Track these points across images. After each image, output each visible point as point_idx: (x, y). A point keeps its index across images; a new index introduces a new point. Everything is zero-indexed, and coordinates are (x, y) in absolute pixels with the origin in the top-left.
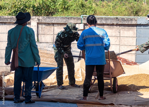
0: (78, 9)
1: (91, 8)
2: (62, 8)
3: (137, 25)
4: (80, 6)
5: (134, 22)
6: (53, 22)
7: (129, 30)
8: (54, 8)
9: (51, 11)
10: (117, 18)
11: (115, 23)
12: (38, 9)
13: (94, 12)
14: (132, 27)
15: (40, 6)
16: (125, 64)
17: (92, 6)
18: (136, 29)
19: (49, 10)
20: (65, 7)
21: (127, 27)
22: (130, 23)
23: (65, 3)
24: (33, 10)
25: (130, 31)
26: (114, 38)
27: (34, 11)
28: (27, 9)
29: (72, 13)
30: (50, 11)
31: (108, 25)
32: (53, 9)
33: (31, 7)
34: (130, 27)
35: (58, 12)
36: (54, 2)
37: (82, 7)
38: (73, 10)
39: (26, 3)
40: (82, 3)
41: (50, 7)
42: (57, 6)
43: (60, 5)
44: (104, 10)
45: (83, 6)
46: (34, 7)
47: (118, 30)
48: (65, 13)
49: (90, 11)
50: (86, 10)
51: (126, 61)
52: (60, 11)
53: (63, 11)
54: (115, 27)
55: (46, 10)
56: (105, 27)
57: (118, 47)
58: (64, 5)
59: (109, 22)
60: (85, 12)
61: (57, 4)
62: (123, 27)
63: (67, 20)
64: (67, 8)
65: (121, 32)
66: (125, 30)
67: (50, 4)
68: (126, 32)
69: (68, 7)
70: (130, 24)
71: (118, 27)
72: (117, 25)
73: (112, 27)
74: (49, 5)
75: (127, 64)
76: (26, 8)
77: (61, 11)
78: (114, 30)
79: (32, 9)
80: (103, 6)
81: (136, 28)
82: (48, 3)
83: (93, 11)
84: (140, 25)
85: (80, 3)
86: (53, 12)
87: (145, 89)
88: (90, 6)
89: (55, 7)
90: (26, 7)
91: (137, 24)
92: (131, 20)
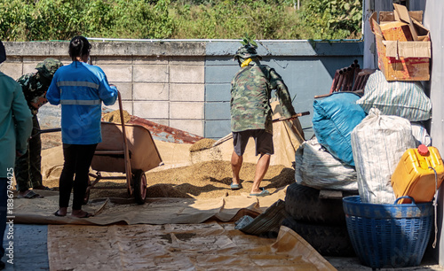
0: (134, 24)
1: (165, 21)
2: (96, 21)
3: (205, 58)
4: (138, 16)
5: (198, 52)
6: (21, 53)
7: (188, 69)
8: (79, 22)
9: (71, 28)
10: (162, 43)
11: (158, 54)
12: (39, 24)
13: (173, 31)
14: (196, 63)
15: (44, 18)
16: (181, 141)
17: (167, 16)
18: (203, 67)
19: (66, 26)
20: (103, 18)
21: (184, 62)
22: (190, 53)
23: (102, 8)
24: (27, 28)
25: (192, 70)
26: (156, 87)
27: (30, 29)
28: (12, 25)
29: (120, 33)
30: (67, 30)
31: (143, 58)
32: (76, 23)
33: (22, 21)
34: (191, 63)
35: (88, 31)
36: (77, 7)
37: (144, 19)
38: (122, 26)
39: (10, 10)
40: (143, 9)
41: (68, 19)
42: (85, 17)
43: (91, 14)
44: (194, 26)
45: (145, 15)
46: (28, 20)
47: (164, 70)
48: (104, 33)
49: (163, 28)
50: (153, 26)
51: (184, 135)
52: (91, 28)
53: (99, 29)
54: (158, 62)
55: (57, 27)
56: (137, 62)
57: (166, 105)
58: (101, 14)
59: (144, 52)
60: (150, 31)
61: (84, 12)
62: (175, 62)
63: (53, 48)
64: (109, 22)
65: (173, 72)
66: (179, 68)
67: (68, 12)
68: (181, 73)
69: (111, 18)
70: (192, 56)
71: (165, 62)
72: (162, 58)
73: (151, 62)
74: (64, 17)
75: (185, 141)
76: (10, 22)
77: (95, 29)
78: (156, 69)
79: (24, 24)
80: (195, 16)
81: (203, 63)
82: (64, 12)
83: (169, 27)
84: (213, 57)
85: (138, 9)
86: (76, 31)
87: (210, 193)
88: (162, 16)
89: (81, 20)
90: (10, 20)
91: (206, 56)
92: (193, 46)
